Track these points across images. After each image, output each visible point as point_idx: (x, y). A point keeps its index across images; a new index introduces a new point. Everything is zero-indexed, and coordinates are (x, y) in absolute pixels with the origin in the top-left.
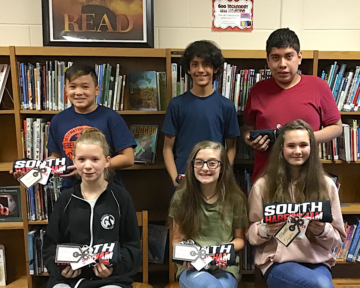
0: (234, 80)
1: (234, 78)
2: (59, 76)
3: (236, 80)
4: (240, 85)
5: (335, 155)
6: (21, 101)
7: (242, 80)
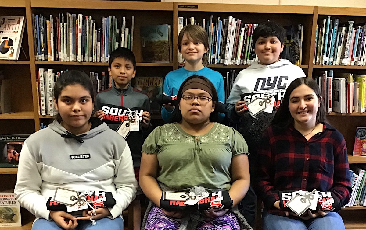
0: (238, 34)
1: (238, 32)
2: (70, 29)
3: (240, 34)
4: (244, 39)
5: (330, 107)
6: (36, 52)
7: (246, 34)
